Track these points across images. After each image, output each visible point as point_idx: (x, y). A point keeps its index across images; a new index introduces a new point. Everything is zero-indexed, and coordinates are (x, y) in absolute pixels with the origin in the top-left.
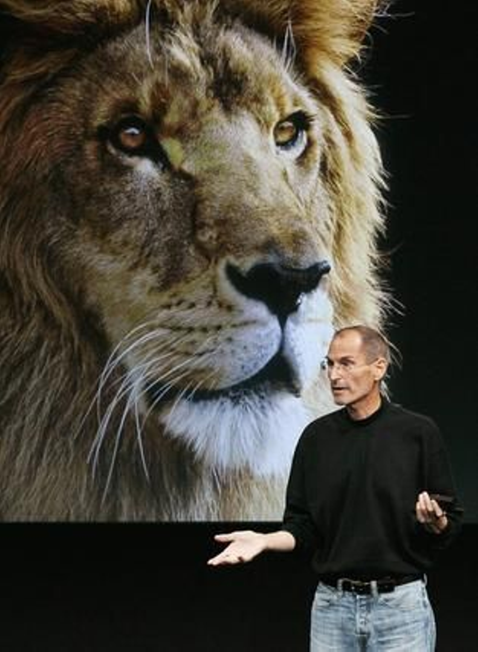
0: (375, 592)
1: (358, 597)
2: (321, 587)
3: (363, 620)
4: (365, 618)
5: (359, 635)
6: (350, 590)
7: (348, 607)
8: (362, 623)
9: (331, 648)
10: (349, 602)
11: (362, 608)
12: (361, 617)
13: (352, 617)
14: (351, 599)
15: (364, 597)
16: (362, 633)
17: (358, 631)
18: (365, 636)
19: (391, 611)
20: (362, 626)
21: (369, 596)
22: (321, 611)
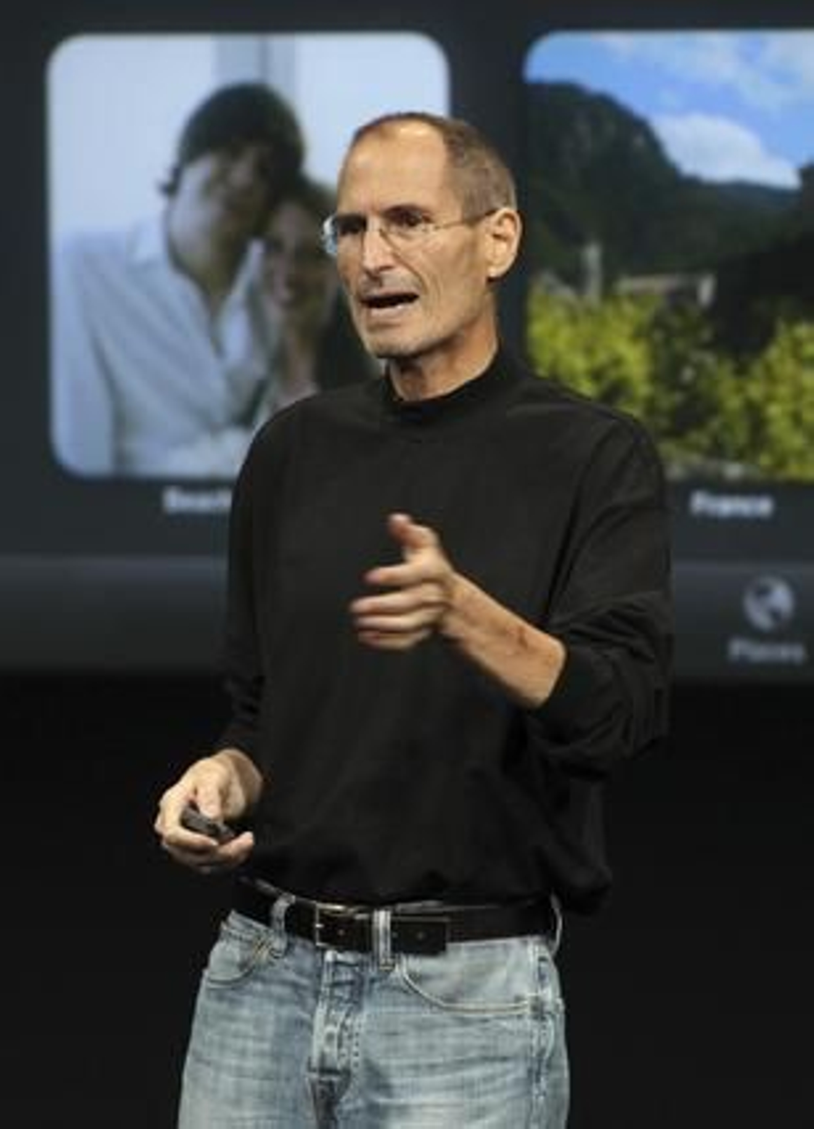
0: (383, 946)
1: (329, 956)
2: (235, 922)
3: (334, 1029)
4: (343, 1026)
5: (315, 1076)
6: (309, 935)
7: (295, 986)
8: (330, 1037)
9: (235, 1114)
10: (300, 972)
11: (338, 992)
12: (328, 1020)
13: (306, 1016)
14: (308, 962)
15: (348, 957)
16: (324, 1070)
17: (315, 1063)
18: (335, 1079)
19: (426, 1014)
20: (332, 1051)
21: (365, 958)
22: (221, 998)
